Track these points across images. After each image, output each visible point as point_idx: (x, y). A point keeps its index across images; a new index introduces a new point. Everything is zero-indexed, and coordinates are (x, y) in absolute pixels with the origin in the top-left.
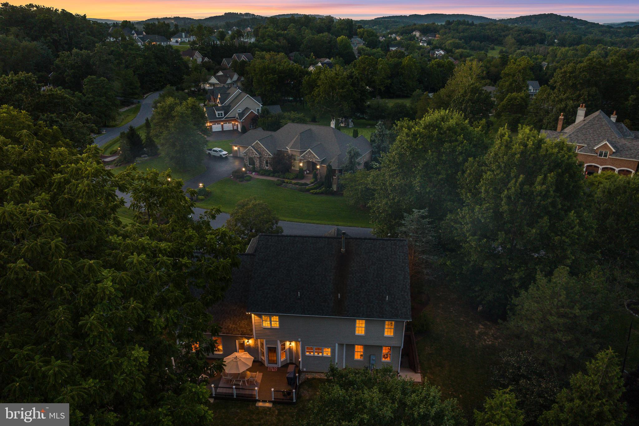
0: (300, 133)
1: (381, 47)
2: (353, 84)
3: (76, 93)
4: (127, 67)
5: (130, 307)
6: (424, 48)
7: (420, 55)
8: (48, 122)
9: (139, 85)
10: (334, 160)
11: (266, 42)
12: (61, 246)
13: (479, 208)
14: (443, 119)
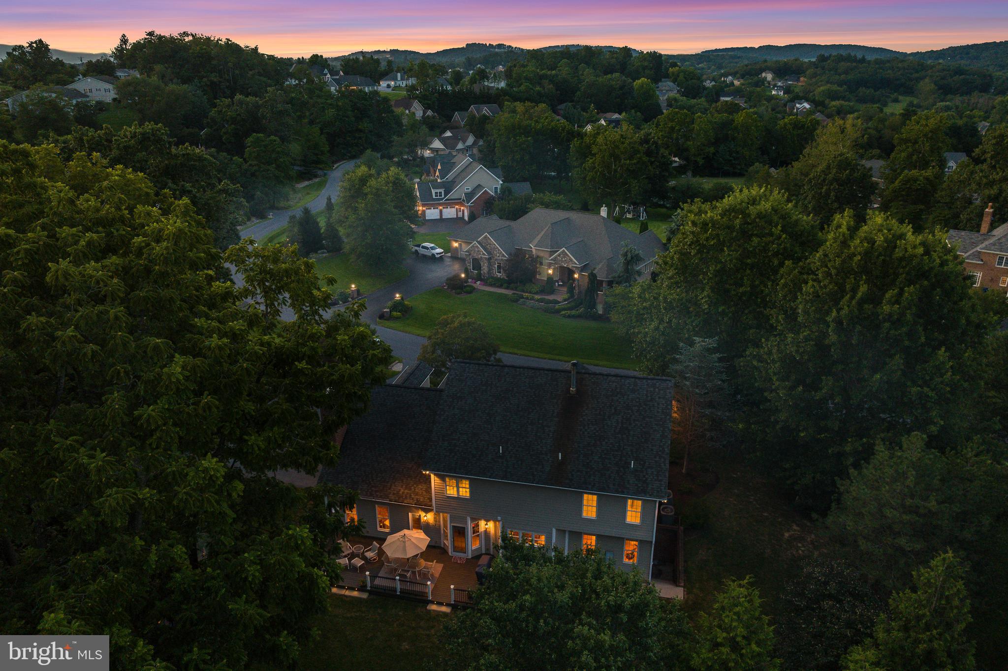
0: (552, 224)
1: (706, 97)
2: (648, 153)
3: (234, 158)
4: (312, 122)
5: (202, 402)
6: (777, 99)
7: (770, 110)
8: (178, 192)
9: (326, 148)
10: (600, 266)
11: (523, 88)
12: (122, 317)
13: (792, 338)
14: (754, 201)
